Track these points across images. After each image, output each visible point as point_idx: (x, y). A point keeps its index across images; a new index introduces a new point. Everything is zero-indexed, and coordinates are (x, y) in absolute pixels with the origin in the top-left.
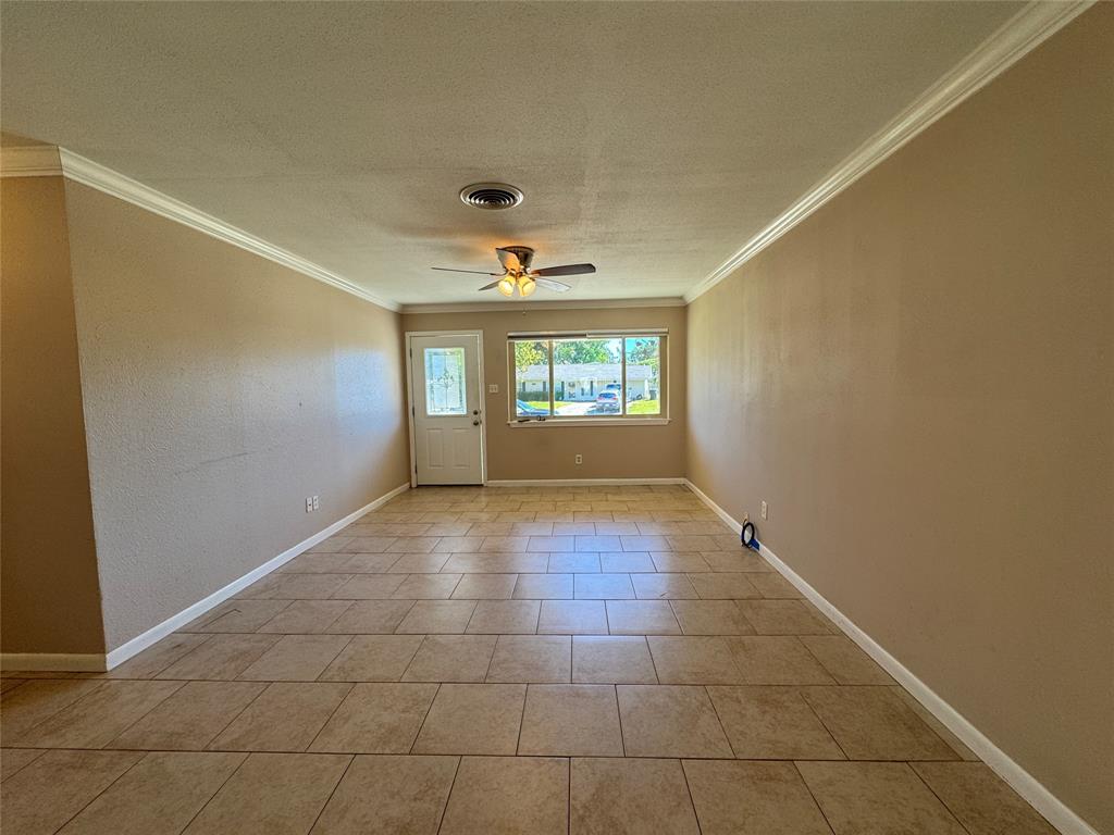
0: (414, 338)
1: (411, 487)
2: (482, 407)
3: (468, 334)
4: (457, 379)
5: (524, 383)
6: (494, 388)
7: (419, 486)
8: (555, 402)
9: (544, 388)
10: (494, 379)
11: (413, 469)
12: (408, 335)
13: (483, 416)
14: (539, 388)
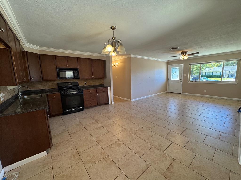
0: (170, 66)
1: (167, 92)
2: (182, 79)
3: (181, 65)
4: (177, 73)
5: (212, 72)
6: (185, 75)
7: (168, 92)
8: (223, 78)
9: (221, 74)
10: (185, 73)
11: (168, 89)
12: (169, 66)
13: (182, 80)
14: (219, 74)
